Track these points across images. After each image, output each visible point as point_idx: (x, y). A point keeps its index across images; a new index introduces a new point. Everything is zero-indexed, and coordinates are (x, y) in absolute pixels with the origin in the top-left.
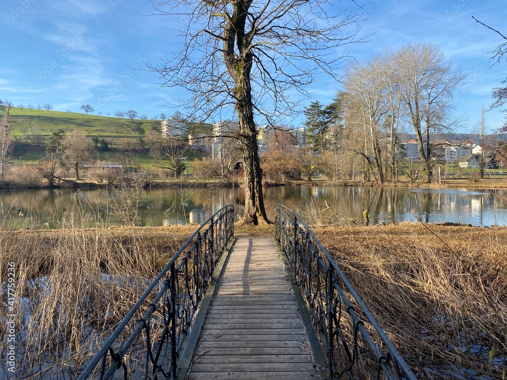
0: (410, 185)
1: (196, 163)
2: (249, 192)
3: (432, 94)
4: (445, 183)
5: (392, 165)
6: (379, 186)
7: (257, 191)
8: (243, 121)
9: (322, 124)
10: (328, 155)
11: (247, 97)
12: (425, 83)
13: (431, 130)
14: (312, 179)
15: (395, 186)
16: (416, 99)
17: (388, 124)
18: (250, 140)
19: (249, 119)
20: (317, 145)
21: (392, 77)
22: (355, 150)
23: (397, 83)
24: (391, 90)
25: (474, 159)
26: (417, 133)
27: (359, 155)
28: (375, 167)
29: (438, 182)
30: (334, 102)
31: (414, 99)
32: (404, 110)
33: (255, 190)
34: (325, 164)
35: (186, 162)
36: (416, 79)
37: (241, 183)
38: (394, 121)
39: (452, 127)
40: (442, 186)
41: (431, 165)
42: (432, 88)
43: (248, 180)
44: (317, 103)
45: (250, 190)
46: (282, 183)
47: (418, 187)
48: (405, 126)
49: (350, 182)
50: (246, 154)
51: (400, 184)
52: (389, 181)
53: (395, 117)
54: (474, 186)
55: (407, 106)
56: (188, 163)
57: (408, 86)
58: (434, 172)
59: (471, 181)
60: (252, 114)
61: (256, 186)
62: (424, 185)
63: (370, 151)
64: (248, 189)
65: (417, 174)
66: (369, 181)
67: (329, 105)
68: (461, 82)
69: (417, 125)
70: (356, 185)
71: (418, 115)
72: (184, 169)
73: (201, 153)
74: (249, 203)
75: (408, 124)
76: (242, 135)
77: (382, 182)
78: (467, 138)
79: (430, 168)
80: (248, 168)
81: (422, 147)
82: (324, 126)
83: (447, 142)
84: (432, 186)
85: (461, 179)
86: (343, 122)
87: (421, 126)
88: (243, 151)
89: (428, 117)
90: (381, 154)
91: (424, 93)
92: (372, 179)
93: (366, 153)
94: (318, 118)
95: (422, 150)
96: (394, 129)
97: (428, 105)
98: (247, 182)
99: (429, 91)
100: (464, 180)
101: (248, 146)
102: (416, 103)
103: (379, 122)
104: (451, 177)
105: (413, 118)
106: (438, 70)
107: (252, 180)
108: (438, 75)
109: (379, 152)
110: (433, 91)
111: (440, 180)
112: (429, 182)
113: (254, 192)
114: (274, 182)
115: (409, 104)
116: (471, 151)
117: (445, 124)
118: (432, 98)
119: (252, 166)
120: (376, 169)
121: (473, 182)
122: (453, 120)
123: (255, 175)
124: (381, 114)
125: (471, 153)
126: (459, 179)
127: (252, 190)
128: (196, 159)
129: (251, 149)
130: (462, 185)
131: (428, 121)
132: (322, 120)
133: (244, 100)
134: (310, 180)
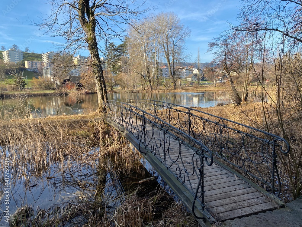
0: (166, 91)
1: (34, 80)
2: (100, 95)
3: (175, 41)
4: (182, 89)
5: (156, 80)
6: (150, 92)
7: (105, 95)
8: (93, 56)
9: (117, 56)
10: (122, 75)
11: (95, 43)
12: (171, 35)
13: (175, 61)
14: (113, 89)
15: (158, 92)
16: (167, 44)
17: (153, 57)
18: (98, 67)
19: (97, 56)
20: (114, 69)
21: (155, 30)
22: (137, 72)
23: (157, 33)
24: (154, 37)
25: (194, 76)
26: (168, 62)
27: (139, 75)
28: (148, 81)
29: (179, 89)
30: (122, 43)
31: (166, 43)
32: (162, 49)
33: (104, 95)
34: (121, 80)
35: (26, 80)
36: (167, 32)
37: (69, 93)
38: (156, 56)
39: (185, 59)
40: (181, 91)
41: (175, 80)
42: (175, 37)
43: (99, 89)
44: (113, 43)
45: (101, 94)
46: (95, 92)
47: (170, 92)
48: (162, 58)
49: (135, 90)
50: (97, 74)
51: (161, 91)
52: (155, 89)
53: (157, 53)
54: (196, 90)
55: (163, 47)
56: (27, 81)
57: (163, 36)
58: (177, 84)
59: (194, 88)
60: (98, 53)
61: (104, 92)
62: (173, 91)
63: (145, 72)
64: (100, 94)
65: (169, 85)
66: (145, 89)
67: (120, 45)
68: (188, 35)
69: (168, 58)
70: (138, 92)
71: (168, 53)
72: (26, 84)
73: (35, 73)
74: (101, 101)
75: (163, 57)
76: (93, 64)
77: (152, 90)
78: (191, 65)
79: (175, 82)
80: (99, 83)
81: (171, 70)
82: (117, 58)
83: (181, 67)
84: (176, 91)
85: (189, 87)
86: (128, 56)
87: (170, 59)
88: (95, 73)
89: (173, 53)
90: (150, 74)
91: (171, 40)
92: (146, 88)
93: (142, 74)
94: (114, 53)
95: (171, 72)
96: (156, 60)
97: (173, 47)
98: (99, 90)
99: (173, 39)
100: (191, 88)
101: (98, 71)
102: (167, 46)
103: (148, 56)
104: (184, 86)
105: (166, 54)
106: (177, 27)
107: (102, 89)
108: (177, 30)
109: (149, 73)
110: (175, 39)
111: (180, 88)
112: (175, 89)
113: (103, 95)
114: (90, 91)
115: (164, 46)
116: (193, 72)
117: (182, 58)
118: (175, 43)
119: (101, 81)
120: (148, 83)
121: (195, 88)
122: (185, 55)
123: (103, 86)
124: (149, 51)
125: (193, 73)
126: (188, 87)
127: (102, 94)
128: (34, 78)
129: (100, 72)
130: (190, 90)
131: (173, 56)
132: (116, 54)
133: (93, 45)
134: (112, 90)
